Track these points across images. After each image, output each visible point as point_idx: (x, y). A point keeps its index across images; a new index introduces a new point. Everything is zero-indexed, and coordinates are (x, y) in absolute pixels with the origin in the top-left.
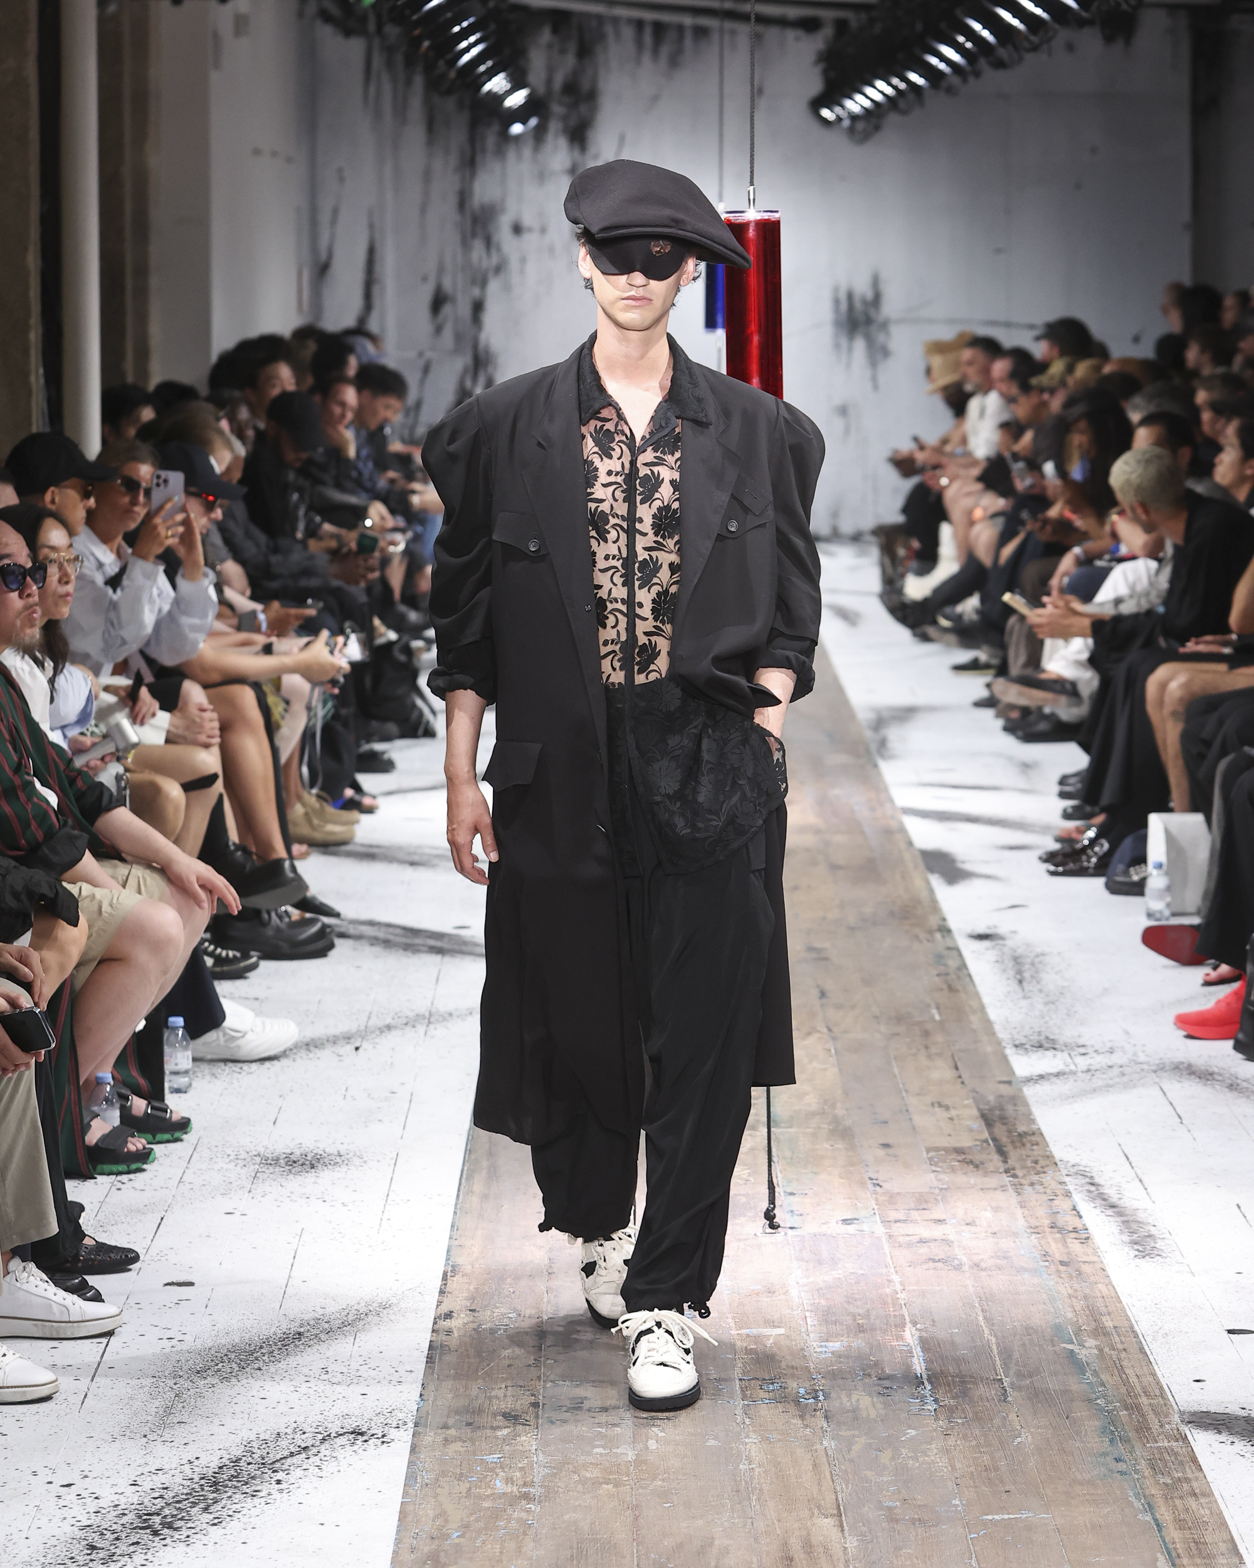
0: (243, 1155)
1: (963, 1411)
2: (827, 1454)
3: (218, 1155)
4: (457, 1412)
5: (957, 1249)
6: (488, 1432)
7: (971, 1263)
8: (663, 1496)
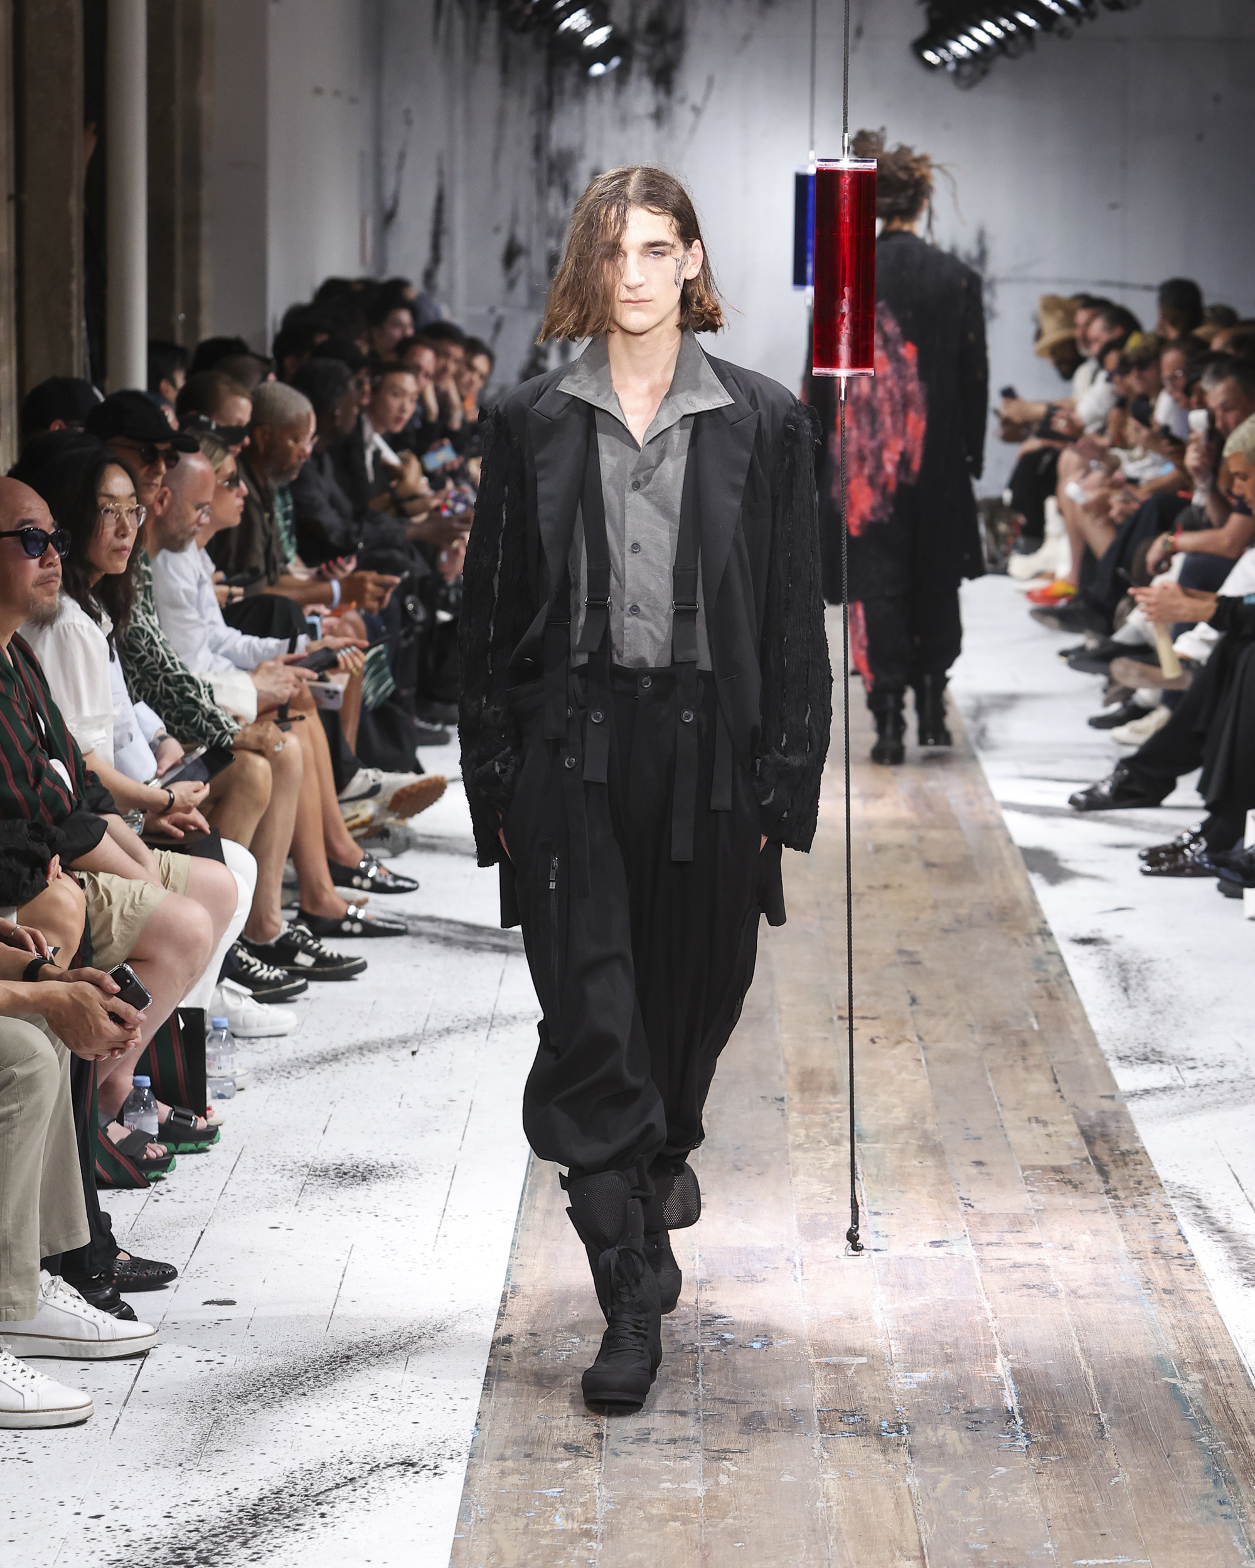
0: (290, 1166)
1: (1058, 1449)
2: (910, 1493)
3: (263, 1165)
4: (515, 1443)
5: (1052, 1275)
6: (548, 1464)
7: (1067, 1290)
8: (734, 1535)
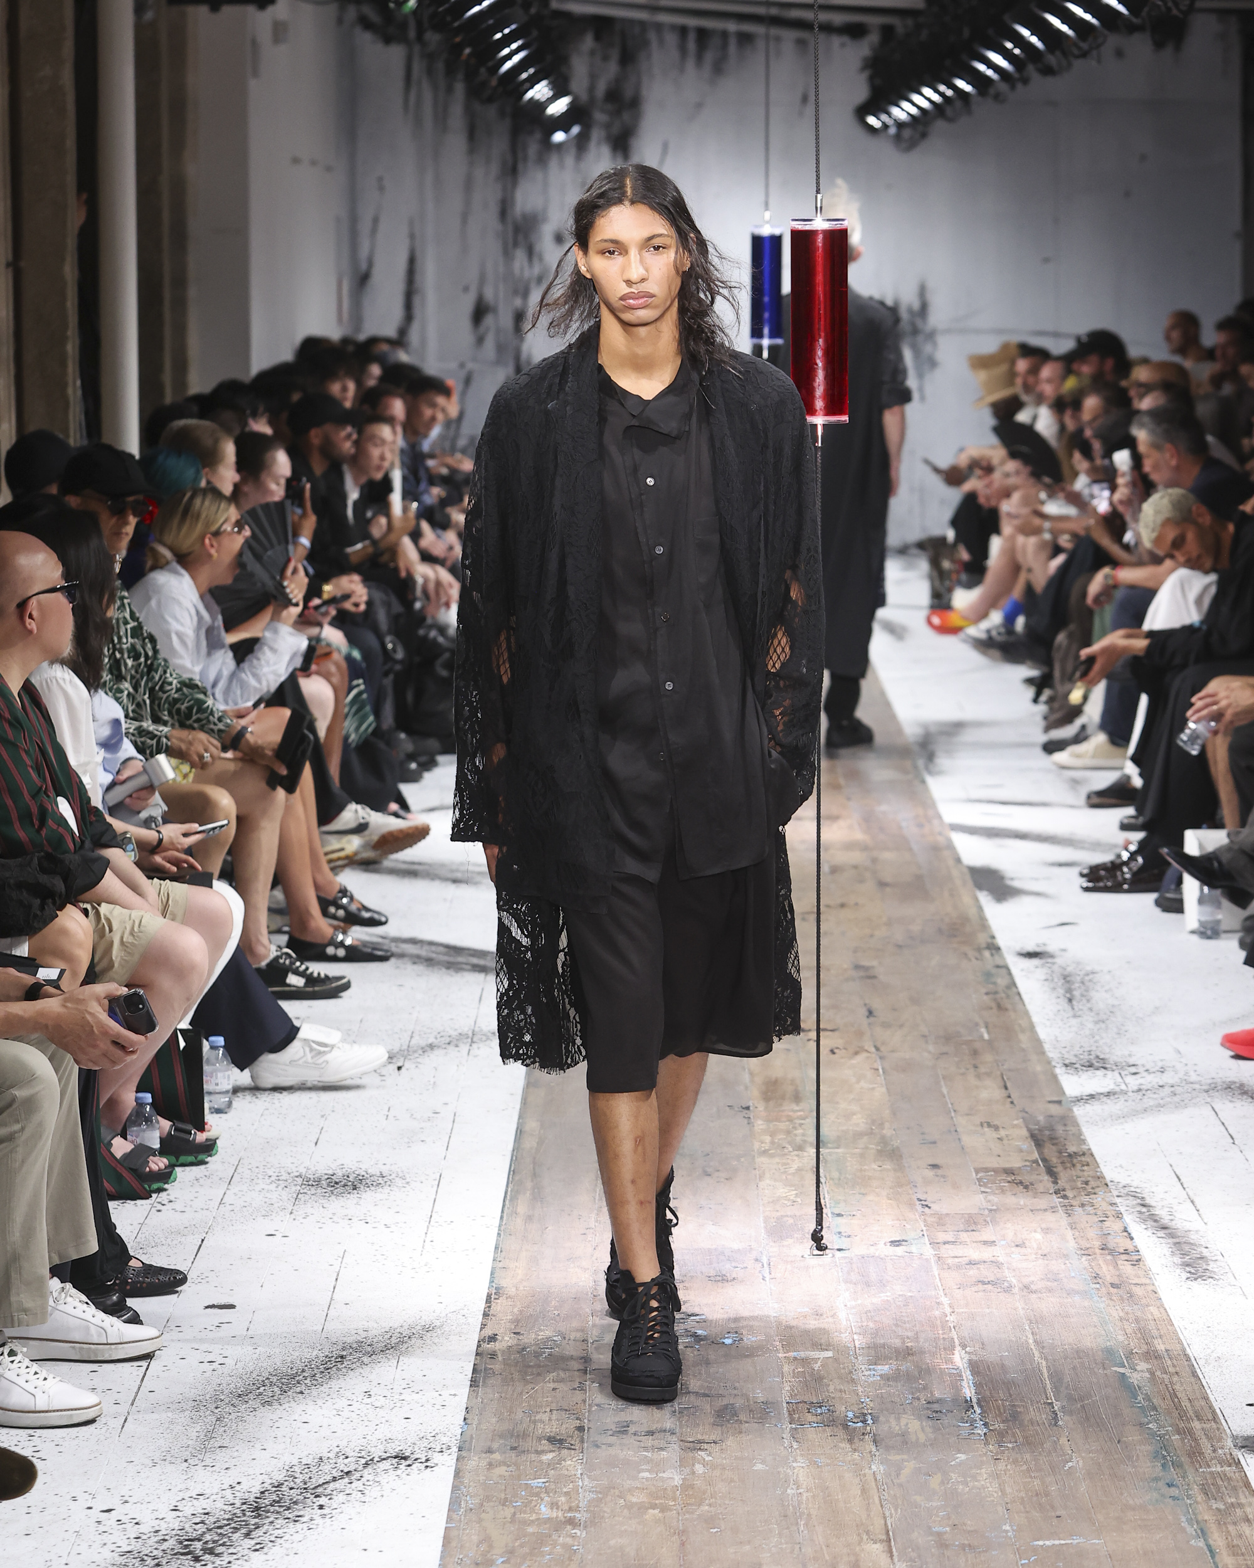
0: (285, 1176)
1: (1014, 1435)
2: (876, 1480)
3: (259, 1176)
4: (501, 1436)
5: (1006, 1271)
6: (533, 1456)
7: (1021, 1285)
8: (710, 1521)
